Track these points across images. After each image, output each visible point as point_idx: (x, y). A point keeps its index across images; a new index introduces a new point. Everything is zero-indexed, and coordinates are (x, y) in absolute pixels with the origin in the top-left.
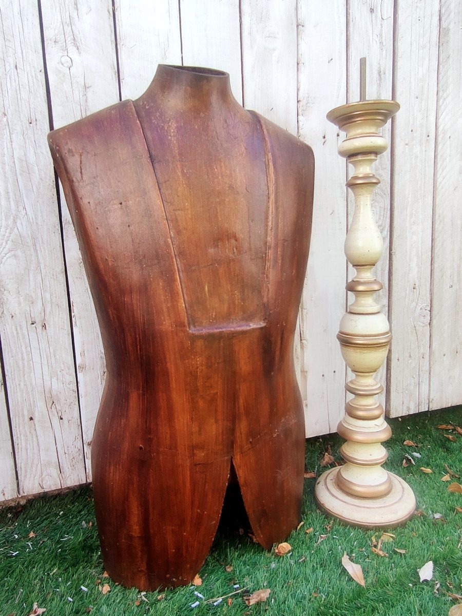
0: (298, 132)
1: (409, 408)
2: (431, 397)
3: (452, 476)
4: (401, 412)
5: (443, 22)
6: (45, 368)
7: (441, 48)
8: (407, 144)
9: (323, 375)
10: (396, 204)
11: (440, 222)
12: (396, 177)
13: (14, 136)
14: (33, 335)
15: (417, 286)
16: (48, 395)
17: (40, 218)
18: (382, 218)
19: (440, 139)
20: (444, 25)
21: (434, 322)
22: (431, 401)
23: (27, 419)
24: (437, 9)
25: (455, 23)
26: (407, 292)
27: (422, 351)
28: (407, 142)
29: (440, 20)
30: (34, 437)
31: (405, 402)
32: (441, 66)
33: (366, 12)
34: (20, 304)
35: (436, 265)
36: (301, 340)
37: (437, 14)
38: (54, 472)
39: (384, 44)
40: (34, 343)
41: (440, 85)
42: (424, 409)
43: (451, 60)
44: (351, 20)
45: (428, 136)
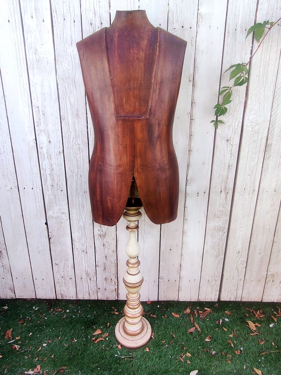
0: (186, 192)
1: (230, 298)
2: (243, 296)
3: (234, 336)
4: (226, 299)
5: (268, 141)
6: (86, 264)
7: (266, 153)
8: (241, 195)
9: (189, 280)
10: (232, 219)
11: (256, 227)
12: (233, 208)
13: (80, 196)
14: (83, 255)
15: (240, 252)
16: (86, 272)
17: (86, 221)
18: (224, 224)
19: (260, 192)
20: (269, 142)
21: (248, 267)
22: (242, 297)
23: (80, 278)
24: (266, 135)
25: (276, 140)
26: (235, 254)
27: (240, 277)
28: (241, 194)
29: (267, 140)
30: (82, 284)
31: (229, 296)
32: (265, 161)
33: (224, 142)
34: (79, 246)
35: (251, 245)
36: (180, 266)
37: (266, 138)
38: (88, 295)
39: (233, 154)
40: (83, 257)
41: (263, 169)
42: (239, 299)
43: (271, 157)
44: (216, 146)
45: (254, 191)
